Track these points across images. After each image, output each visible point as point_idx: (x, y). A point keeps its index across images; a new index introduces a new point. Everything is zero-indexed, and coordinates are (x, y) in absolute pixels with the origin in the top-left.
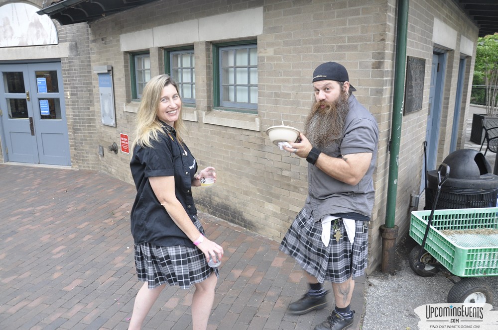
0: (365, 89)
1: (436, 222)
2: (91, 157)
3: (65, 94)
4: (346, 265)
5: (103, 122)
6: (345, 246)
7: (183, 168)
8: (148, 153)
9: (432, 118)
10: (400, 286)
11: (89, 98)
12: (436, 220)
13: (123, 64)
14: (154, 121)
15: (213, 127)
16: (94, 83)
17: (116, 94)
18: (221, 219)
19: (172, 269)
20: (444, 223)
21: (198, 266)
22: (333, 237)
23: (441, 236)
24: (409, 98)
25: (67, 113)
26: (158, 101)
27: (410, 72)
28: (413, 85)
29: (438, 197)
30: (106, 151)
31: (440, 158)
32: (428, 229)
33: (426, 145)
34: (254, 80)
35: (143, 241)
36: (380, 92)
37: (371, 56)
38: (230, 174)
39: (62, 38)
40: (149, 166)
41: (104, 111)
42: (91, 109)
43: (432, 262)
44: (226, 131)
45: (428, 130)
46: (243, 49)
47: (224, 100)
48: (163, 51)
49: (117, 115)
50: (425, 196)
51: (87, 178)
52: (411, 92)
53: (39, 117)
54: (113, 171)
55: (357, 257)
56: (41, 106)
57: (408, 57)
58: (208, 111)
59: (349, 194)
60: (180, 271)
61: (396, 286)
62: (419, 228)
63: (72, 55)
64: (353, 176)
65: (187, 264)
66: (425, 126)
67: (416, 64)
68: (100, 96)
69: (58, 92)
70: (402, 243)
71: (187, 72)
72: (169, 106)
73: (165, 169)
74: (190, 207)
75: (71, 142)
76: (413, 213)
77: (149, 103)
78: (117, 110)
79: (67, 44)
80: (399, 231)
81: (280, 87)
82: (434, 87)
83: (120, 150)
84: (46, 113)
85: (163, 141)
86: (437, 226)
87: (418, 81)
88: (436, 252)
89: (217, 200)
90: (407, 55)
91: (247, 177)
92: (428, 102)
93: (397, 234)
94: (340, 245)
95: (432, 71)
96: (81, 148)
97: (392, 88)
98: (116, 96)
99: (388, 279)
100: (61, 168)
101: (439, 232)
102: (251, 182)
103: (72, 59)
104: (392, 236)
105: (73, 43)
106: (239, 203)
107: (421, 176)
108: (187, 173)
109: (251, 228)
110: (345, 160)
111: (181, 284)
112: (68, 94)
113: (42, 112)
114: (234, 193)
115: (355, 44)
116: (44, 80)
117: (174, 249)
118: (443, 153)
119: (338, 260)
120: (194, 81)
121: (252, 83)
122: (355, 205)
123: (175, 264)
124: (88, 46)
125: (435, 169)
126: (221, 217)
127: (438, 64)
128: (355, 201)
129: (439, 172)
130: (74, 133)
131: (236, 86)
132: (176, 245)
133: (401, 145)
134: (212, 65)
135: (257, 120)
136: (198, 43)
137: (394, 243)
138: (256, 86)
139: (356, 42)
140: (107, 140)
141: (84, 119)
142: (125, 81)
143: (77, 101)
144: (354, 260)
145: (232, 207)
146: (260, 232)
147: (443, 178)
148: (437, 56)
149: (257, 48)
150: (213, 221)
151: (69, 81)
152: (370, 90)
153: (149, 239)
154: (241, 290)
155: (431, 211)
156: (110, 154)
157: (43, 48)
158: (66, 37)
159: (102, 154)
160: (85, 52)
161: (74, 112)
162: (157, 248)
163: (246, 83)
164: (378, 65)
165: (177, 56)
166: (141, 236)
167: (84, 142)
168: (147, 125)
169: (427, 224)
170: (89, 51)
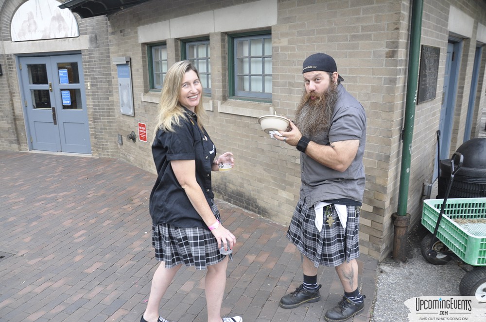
0: (378, 78)
1: (448, 211)
2: (110, 146)
3: (85, 85)
4: (340, 249)
5: (122, 111)
6: (338, 231)
7: (203, 152)
8: (171, 137)
9: (446, 106)
10: (411, 274)
11: (109, 88)
12: (448, 209)
13: (141, 55)
14: (175, 106)
15: (229, 116)
16: (113, 74)
17: (134, 84)
18: (235, 206)
19: (189, 250)
20: (457, 212)
21: (213, 248)
22: (325, 222)
23: (453, 225)
24: (423, 87)
25: (87, 103)
26: (180, 87)
27: (424, 61)
28: (427, 74)
29: (451, 186)
30: (125, 139)
31: (453, 147)
32: (440, 218)
33: (440, 134)
34: (268, 70)
35: (162, 222)
36: (393, 81)
37: (385, 45)
38: (244, 161)
39: (83, 30)
40: (172, 150)
41: (123, 101)
42: (111, 99)
43: (444, 250)
44: (241, 120)
45: (441, 120)
46: (257, 40)
47: (239, 90)
48: (179, 43)
49: (135, 105)
50: (437, 185)
51: (106, 165)
52: (425, 81)
53: (61, 107)
54: (132, 158)
55: (351, 241)
56: (63, 97)
57: (422, 45)
58: (223, 100)
59: (340, 180)
60: (197, 253)
61: (407, 274)
62: (432, 217)
63: (92, 47)
64: (341, 162)
65: (203, 245)
66: (438, 115)
67: (431, 53)
68: (119, 86)
69: (79, 83)
70: (414, 232)
71: (203, 63)
72: (190, 92)
73: (187, 153)
74: (208, 190)
75: (92, 131)
76: (426, 201)
77: (171, 88)
78: (135, 100)
79: (87, 37)
80: (411, 219)
81: (293, 77)
82: (448, 76)
83: (138, 139)
84: (67, 103)
85: (185, 125)
86: (450, 215)
87: (432, 70)
88: (449, 241)
89: (231, 187)
90: (421, 44)
91: (261, 165)
92: (442, 91)
93: (409, 222)
94: (333, 229)
95: (447, 60)
96: (101, 137)
97: (405, 77)
98: (134, 86)
99: (399, 266)
100: (82, 156)
101: (452, 221)
102: (265, 170)
103: (92, 51)
104: (403, 224)
105: (93, 35)
106: (253, 191)
107: (434, 165)
108: (207, 157)
109: (265, 215)
110: (333, 147)
111: (197, 264)
112: (89, 85)
113: (64, 102)
114: (248, 181)
115: (369, 33)
116: (65, 71)
117: (192, 230)
118: (456, 142)
119: (332, 244)
120: (210, 72)
121: (266, 72)
122: (346, 191)
123: (193, 245)
124: (107, 38)
125: (448, 158)
126: (235, 203)
127: (453, 53)
128: (345, 188)
129: (452, 161)
130: (94, 122)
131: (250, 75)
132: (194, 227)
133: (414, 134)
134: (227, 56)
135: (271, 109)
136: (214, 33)
137: (406, 231)
138: (270, 75)
139: (370, 31)
140: (126, 130)
141: (104, 109)
142: (142, 71)
143: (97, 92)
144: (348, 244)
145: (247, 194)
146: (274, 218)
147: (457, 167)
148: (452, 45)
149: (271, 38)
150: (228, 207)
151: (89, 73)
152: (383, 79)
153: (168, 220)
154: (255, 275)
155: (443, 199)
156: (129, 142)
157: (65, 40)
158: (86, 30)
159: (121, 143)
160: (105, 44)
161: (94, 102)
162: (175, 229)
163: (261, 73)
164: (392, 54)
165: (192, 47)
166: (160, 217)
167: (103, 131)
168: (170, 110)
169: (439, 212)
170: (108, 43)
